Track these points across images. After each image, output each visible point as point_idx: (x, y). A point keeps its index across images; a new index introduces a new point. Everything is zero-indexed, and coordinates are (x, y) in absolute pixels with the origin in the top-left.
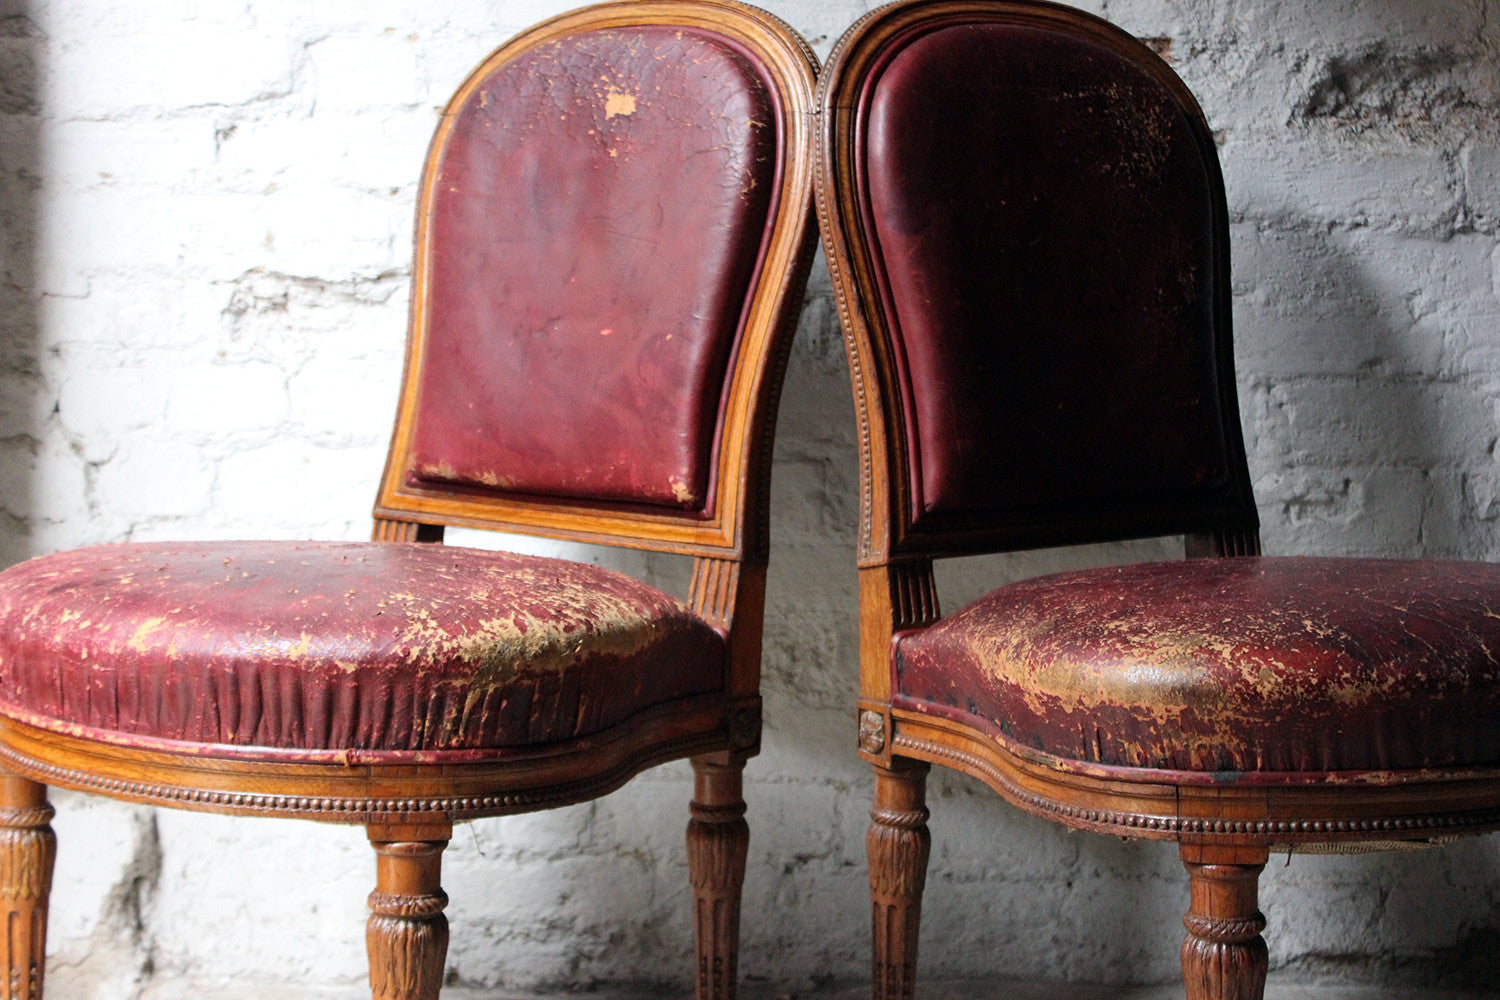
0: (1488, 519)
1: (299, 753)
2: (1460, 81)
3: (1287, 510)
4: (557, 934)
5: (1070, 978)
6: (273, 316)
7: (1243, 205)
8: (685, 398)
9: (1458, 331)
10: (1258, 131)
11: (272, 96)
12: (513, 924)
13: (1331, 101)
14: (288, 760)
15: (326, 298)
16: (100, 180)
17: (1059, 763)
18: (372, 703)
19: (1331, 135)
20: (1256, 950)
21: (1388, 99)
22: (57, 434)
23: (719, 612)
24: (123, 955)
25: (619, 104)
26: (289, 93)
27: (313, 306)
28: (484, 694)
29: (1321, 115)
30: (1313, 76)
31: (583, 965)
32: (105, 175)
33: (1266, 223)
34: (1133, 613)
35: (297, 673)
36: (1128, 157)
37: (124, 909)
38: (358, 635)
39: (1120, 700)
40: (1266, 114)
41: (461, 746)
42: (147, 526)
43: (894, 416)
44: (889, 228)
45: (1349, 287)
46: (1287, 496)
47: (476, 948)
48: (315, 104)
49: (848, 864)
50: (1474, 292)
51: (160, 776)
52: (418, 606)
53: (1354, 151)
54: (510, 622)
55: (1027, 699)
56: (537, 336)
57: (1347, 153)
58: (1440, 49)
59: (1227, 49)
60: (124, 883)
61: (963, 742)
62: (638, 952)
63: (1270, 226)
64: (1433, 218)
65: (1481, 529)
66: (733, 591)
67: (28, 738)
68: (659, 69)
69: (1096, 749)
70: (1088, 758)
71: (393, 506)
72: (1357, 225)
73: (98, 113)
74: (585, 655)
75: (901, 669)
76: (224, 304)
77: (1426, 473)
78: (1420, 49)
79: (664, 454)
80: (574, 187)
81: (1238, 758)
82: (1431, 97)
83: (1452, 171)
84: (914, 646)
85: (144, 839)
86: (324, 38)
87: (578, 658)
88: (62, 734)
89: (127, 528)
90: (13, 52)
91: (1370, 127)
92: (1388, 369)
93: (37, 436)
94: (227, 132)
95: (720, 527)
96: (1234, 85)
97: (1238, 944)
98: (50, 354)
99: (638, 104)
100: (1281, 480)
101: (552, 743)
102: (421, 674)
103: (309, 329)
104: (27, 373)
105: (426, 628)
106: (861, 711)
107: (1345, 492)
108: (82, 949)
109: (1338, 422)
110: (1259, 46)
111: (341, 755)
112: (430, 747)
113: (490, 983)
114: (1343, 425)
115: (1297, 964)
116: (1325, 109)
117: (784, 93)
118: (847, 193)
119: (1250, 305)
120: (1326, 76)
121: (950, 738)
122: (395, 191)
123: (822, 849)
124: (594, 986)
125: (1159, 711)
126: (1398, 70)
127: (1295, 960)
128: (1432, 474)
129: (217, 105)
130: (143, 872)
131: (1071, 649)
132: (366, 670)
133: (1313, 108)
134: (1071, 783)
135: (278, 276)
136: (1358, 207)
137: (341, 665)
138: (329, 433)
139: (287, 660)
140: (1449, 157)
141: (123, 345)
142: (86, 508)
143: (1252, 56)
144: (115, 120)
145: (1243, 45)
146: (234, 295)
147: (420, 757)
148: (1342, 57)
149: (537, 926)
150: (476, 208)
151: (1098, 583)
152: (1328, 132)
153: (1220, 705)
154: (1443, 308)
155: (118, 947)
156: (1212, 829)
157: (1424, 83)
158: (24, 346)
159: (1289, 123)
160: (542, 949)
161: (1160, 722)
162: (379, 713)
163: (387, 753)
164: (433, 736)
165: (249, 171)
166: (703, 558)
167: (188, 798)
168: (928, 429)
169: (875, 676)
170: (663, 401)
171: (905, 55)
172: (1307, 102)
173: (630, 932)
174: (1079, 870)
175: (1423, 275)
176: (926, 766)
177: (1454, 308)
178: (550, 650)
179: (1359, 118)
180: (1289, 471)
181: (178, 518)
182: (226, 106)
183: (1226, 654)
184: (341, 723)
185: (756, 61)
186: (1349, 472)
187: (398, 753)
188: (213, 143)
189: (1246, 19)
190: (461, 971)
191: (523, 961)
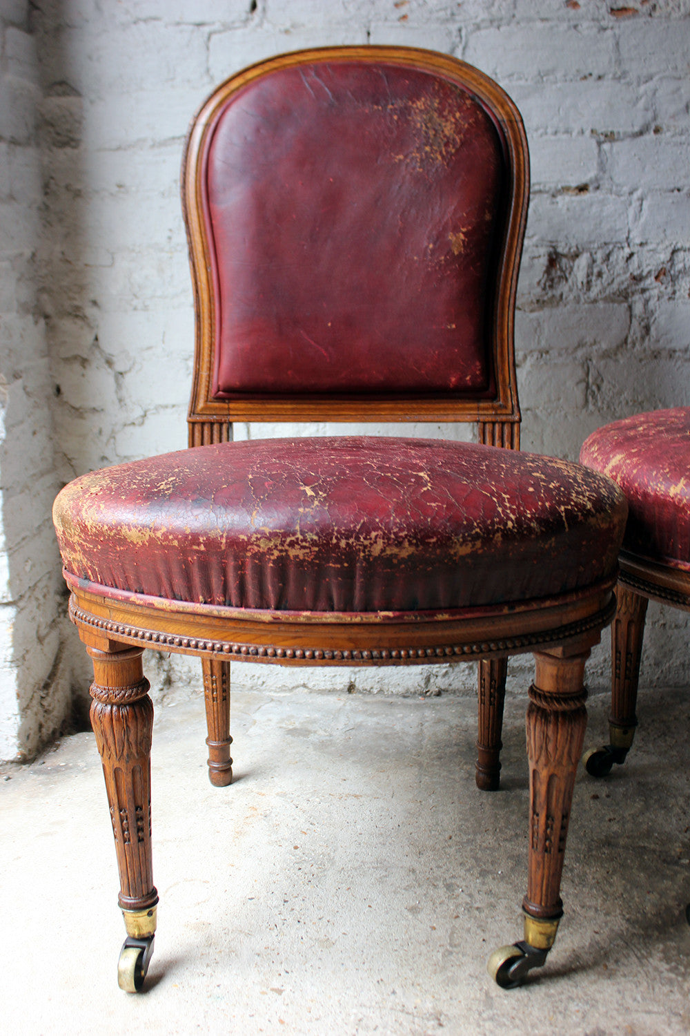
16: (117, 189)
22: (98, 354)
32: (120, 186)
42: (154, 412)
62: (467, 672)
73: (115, 145)
89: (142, 413)
90: (60, 106)
93: (87, 357)
98: (90, 304)
104: (77, 316)
124: (441, 692)
141: (135, 296)
142: (117, 401)
144: (125, 149)
158: (74, 299)
181: (173, 406)
190: (357, 684)
191: (395, 677)
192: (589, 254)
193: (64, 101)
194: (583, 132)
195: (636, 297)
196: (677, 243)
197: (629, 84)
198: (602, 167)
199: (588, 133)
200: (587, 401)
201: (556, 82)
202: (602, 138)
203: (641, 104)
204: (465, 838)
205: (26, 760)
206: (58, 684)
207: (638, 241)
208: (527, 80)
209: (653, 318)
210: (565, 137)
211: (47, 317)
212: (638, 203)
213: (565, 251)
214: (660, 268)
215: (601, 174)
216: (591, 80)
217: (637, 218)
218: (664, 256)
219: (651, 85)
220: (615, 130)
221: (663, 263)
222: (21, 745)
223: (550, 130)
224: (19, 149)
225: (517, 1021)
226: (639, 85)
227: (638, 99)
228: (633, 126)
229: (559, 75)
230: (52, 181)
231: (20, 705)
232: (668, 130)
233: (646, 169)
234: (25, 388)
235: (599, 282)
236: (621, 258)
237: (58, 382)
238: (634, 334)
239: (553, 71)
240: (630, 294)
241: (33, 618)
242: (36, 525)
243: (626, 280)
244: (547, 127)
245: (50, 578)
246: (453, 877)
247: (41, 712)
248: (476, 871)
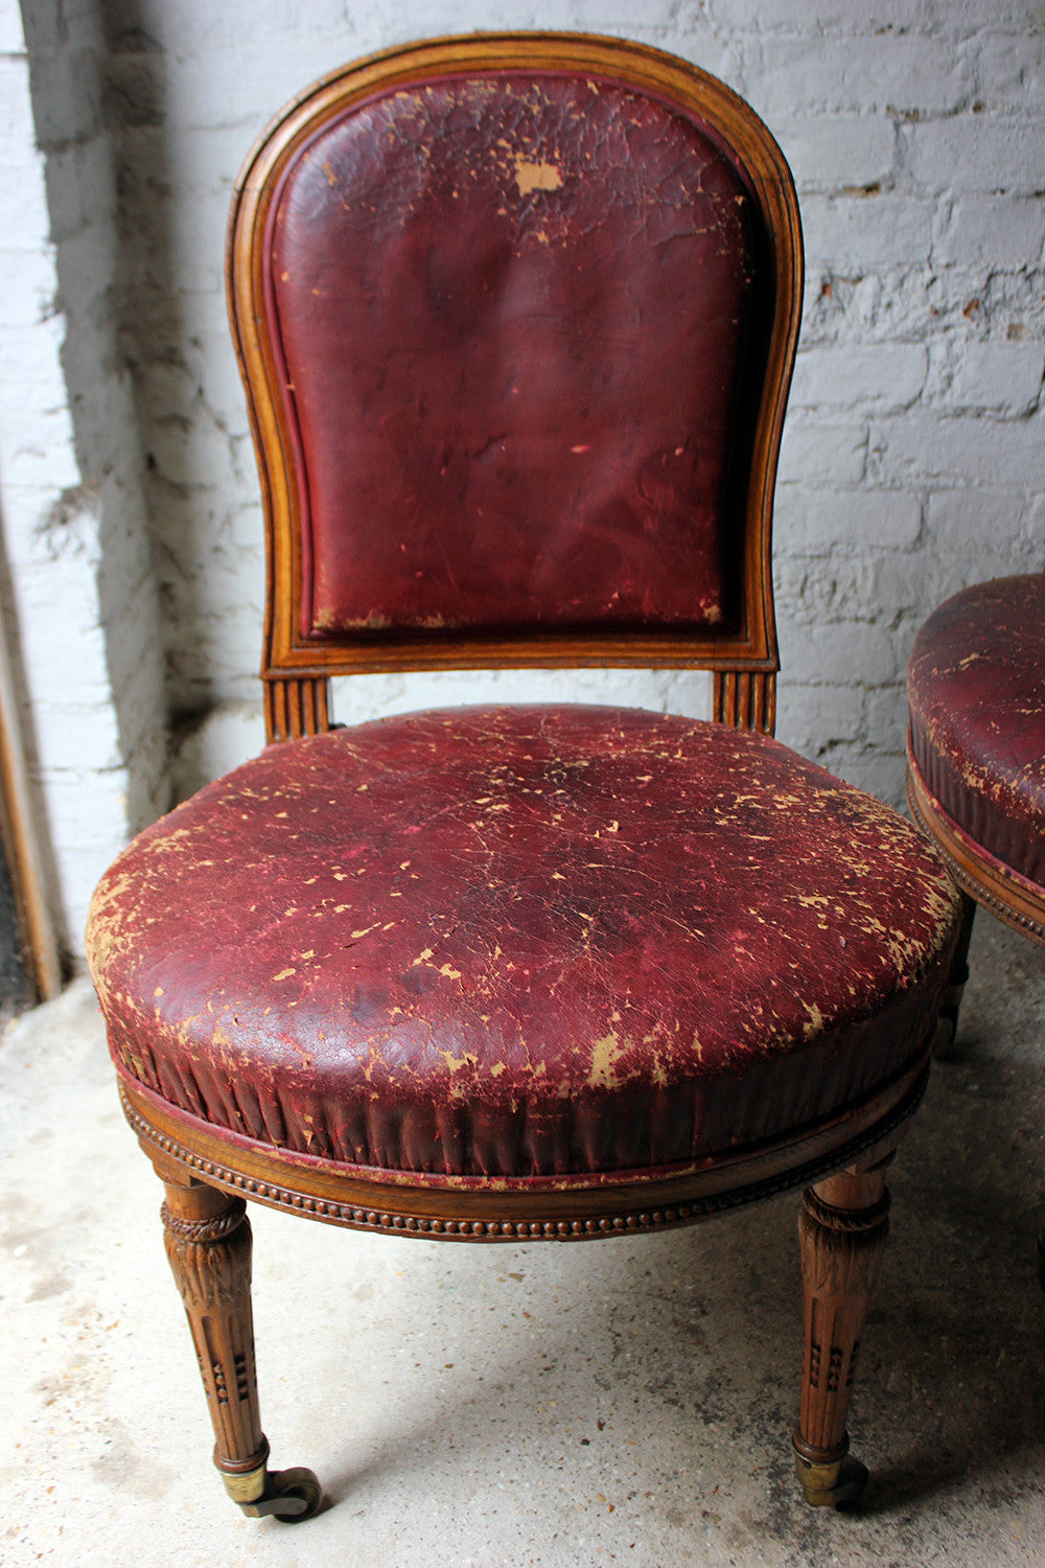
16: (220, 184)
22: (204, 414)
90: (134, 66)
93: (187, 417)
98: (190, 344)
104: (172, 361)
144: (231, 128)
158: (168, 338)
192: (876, 278)
193: (138, 58)
194: (875, 109)
195: (937, 337)
196: (995, 266)
197: (942, 41)
198: (899, 158)
199: (882, 110)
200: (865, 471)
201: (841, 35)
202: (902, 118)
203: (959, 69)
207: (943, 261)
208: (800, 33)
209: (959, 365)
210: (850, 115)
211: (131, 364)
212: (946, 210)
213: (845, 273)
214: (970, 299)
215: (898, 167)
216: (890, 35)
217: (944, 229)
218: (977, 283)
219: (973, 42)
220: (921, 108)
221: (976, 292)
223: (829, 106)
224: (87, 147)
226: (956, 42)
227: (954, 63)
228: (945, 101)
229: (846, 26)
230: (127, 173)
232: (994, 107)
233: (960, 162)
235: (888, 317)
236: (919, 284)
237: (152, 452)
238: (933, 385)
239: (838, 20)
240: (929, 333)
243: (925, 314)
244: (825, 102)
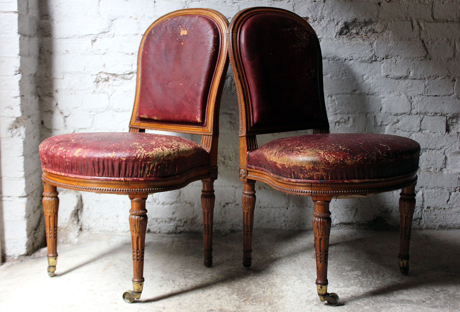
0: (380, 126)
1: (113, 178)
2: (373, 27)
3: (335, 124)
4: (172, 221)
5: (287, 229)
6: (105, 83)
7: (325, 55)
8: (199, 98)
9: (373, 83)
10: (328, 38)
11: (104, 32)
12: (162, 219)
13: (345, 31)
14: (111, 180)
15: (118, 78)
16: (66, 52)
17: (285, 179)
18: (129, 167)
19: (345, 39)
20: (329, 220)
21: (357, 31)
22: (57, 110)
23: (208, 147)
24: (75, 226)
25: (184, 32)
26: (108, 32)
27: (115, 80)
28: (154, 165)
29: (343, 35)
30: (341, 26)
31: (178, 228)
33: (330, 59)
34: (301, 145)
35: (112, 160)
36: (299, 44)
37: (75, 216)
38: (126, 152)
39: (298, 164)
40: (330, 34)
41: (150, 177)
42: (78, 130)
43: (247, 102)
44: (245, 59)
45: (349, 74)
46: (336, 121)
47: (154, 224)
48: (114, 34)
49: (237, 205)
50: (377, 75)
51: (82, 184)
52: (139, 145)
53: (350, 43)
54: (160, 149)
55: (277, 165)
56: (166, 86)
57: (348, 43)
58: (369, 20)
59: (321, 20)
60: (75, 211)
61: (263, 175)
62: (190, 225)
63: (331, 60)
64: (368, 58)
65: (378, 128)
66: (211, 142)
67: (52, 176)
68: (193, 24)
69: (293, 176)
70: (291, 178)
71: (133, 125)
72: (351, 60)
73: (65, 37)
74: (177, 156)
75: (249, 159)
76: (94, 80)
77: (366, 116)
78: (365, 20)
79: (194, 111)
80: (173, 52)
81: (325, 177)
82: (367, 31)
83: (372, 47)
84: (252, 154)
85: (79, 201)
86: (116, 19)
87: (176, 157)
88: (59, 175)
89: (73, 131)
90: (46, 23)
91: (354, 37)
92: (358, 92)
93: (53, 110)
94: (94, 41)
95: (208, 128)
96: (323, 28)
97: (325, 219)
98: (55, 92)
99: (188, 33)
100: (334, 117)
101: (170, 176)
102: (140, 160)
103: (114, 86)
104: (50, 96)
105: (141, 150)
106: (240, 169)
107: (348, 120)
108: (66, 226)
109: (347, 104)
110: (328, 19)
111: (122, 179)
112: (142, 177)
113: (157, 232)
114: (348, 105)
115: (338, 225)
116: (344, 33)
117: (221, 29)
118: (236, 52)
119: (327, 78)
120: (344, 26)
121: (260, 175)
122: (133, 54)
123: (232, 201)
124: (181, 232)
125: (307, 167)
126: (360, 25)
127: (337, 224)
128: (368, 116)
129: (92, 35)
130: (79, 208)
131: (287, 153)
132: (128, 160)
133: (341, 33)
134: (288, 184)
135: (107, 73)
136: (351, 56)
137: (122, 159)
138: (119, 109)
139: (110, 157)
140: (371, 44)
141: (72, 89)
142: (64, 126)
143: (327, 22)
144: (69, 38)
145: (325, 19)
146: (97, 78)
147: (140, 179)
148: (347, 21)
149: (167, 219)
150: (151, 57)
151: (293, 139)
152: (344, 38)
153: (321, 165)
154: (370, 78)
155: (74, 225)
156: (319, 193)
157: (366, 27)
158: (49, 90)
159: (335, 37)
160: (169, 224)
161: (307, 169)
162: (131, 169)
163: (133, 178)
164: (143, 174)
165: (100, 50)
166: (204, 135)
167: (88, 189)
168: (255, 105)
169: (243, 161)
170: (194, 100)
171: (249, 20)
172: (340, 32)
173: (188, 220)
174: (289, 205)
175: (366, 71)
176: (255, 181)
177: (373, 78)
178: (169, 155)
179: (351, 35)
180: (336, 115)
181: (85, 129)
182: (94, 35)
183: (322, 154)
184: (122, 172)
185: (215, 22)
186: (349, 115)
187: (135, 178)
188: (91, 43)
189: (325, 13)
190: (151, 230)
191: (165, 227)
192: (231, 77)
193: (47, 21)
204: (181, 270)
205: (28, 254)
206: (40, 229)
211: (39, 96)
222: (27, 249)
224: (32, 39)
225: (188, 308)
230: (42, 49)
231: (27, 233)
234: (32, 121)
237: (43, 120)
241: (32, 204)
242: (35, 170)
245: (38, 190)
246: (175, 279)
247: (34, 239)
248: (183, 277)
